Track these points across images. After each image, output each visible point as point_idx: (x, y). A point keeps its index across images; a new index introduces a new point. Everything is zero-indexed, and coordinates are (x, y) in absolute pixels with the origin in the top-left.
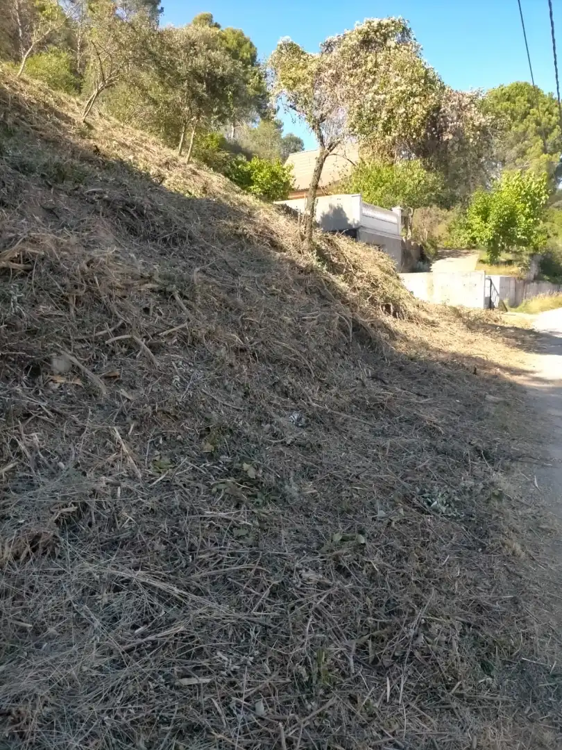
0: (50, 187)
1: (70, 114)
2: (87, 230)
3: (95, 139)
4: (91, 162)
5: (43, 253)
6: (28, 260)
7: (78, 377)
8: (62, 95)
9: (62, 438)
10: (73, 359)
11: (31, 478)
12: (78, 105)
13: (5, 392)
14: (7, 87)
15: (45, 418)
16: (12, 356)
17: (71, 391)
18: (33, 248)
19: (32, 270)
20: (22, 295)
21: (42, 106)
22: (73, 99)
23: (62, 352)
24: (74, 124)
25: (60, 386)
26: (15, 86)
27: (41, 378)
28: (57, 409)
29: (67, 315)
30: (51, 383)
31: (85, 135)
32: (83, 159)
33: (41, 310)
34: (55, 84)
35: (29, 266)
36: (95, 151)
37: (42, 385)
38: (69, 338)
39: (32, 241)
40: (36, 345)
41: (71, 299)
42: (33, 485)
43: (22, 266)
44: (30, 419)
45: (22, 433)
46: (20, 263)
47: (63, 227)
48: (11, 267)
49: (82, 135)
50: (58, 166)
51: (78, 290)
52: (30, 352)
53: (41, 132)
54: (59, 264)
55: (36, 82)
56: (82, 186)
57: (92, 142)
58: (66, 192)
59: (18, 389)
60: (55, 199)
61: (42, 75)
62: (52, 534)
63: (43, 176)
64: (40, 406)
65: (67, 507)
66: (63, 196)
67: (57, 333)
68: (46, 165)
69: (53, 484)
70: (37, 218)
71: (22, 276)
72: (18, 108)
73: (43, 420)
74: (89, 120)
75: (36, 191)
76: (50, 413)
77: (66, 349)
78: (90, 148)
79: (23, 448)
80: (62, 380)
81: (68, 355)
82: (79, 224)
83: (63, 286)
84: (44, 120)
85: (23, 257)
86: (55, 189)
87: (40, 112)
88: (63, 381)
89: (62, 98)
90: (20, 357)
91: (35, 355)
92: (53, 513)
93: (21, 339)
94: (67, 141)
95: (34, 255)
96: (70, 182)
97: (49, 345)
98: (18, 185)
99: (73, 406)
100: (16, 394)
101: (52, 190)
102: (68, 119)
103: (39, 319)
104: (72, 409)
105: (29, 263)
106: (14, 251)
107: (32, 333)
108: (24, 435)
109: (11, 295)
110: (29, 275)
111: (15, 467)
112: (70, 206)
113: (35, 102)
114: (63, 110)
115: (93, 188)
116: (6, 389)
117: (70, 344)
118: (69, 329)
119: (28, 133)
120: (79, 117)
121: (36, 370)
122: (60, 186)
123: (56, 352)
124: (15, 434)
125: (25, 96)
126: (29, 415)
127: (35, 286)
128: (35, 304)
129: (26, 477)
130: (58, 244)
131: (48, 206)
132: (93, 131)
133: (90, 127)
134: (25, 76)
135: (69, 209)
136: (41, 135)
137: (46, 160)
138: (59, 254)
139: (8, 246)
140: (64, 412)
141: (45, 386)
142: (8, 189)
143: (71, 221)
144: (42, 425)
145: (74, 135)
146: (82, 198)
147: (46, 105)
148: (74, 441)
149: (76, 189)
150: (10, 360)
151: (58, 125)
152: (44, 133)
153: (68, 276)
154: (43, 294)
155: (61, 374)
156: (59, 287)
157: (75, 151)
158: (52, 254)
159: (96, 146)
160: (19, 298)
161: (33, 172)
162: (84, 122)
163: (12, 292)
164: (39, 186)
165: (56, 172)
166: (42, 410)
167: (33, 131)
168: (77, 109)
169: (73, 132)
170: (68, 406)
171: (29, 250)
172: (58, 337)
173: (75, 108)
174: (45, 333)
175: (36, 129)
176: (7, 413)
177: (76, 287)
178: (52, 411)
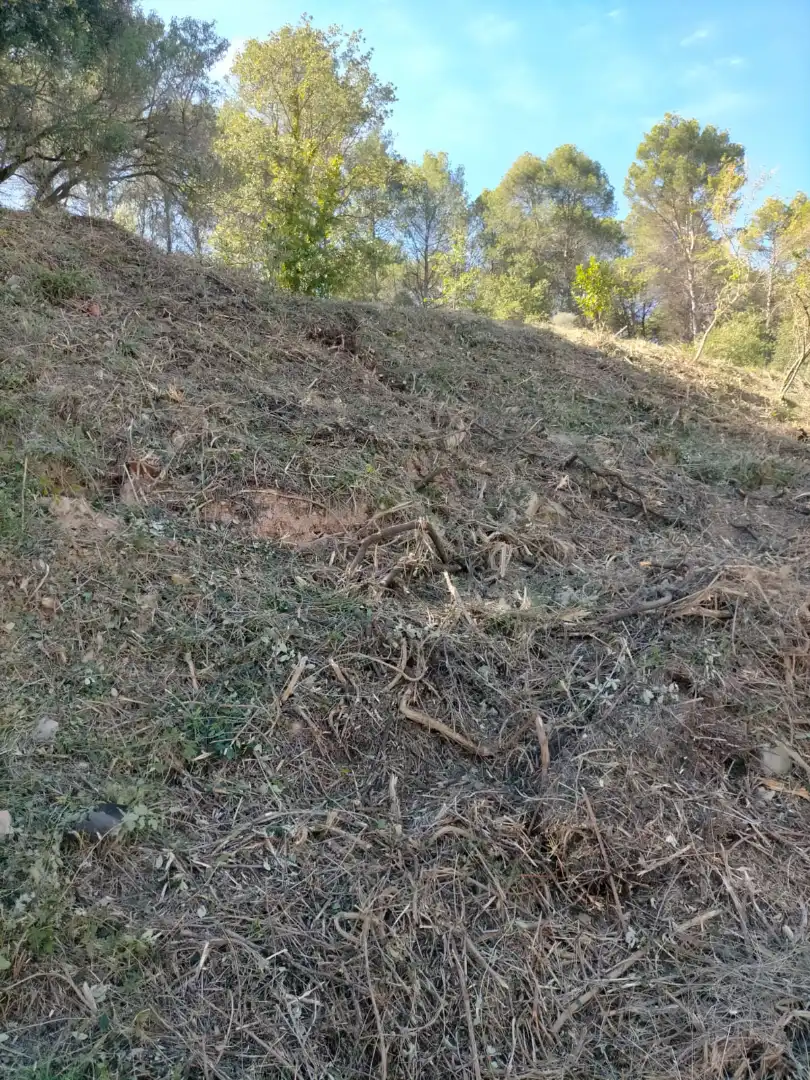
0: (744, 496)
1: (762, 393)
2: (798, 553)
3: (800, 420)
4: (795, 453)
5: (746, 595)
6: (724, 604)
7: (802, 784)
8: (750, 370)
9: (785, 884)
10: (794, 754)
11: (742, 940)
12: (774, 378)
13: (702, 796)
14: (681, 377)
15: (758, 845)
16: (707, 741)
17: (793, 807)
18: (730, 587)
19: (731, 617)
20: (719, 654)
21: (725, 390)
22: (765, 373)
23: (776, 741)
24: (769, 405)
25: (775, 797)
26: (691, 373)
27: (747, 779)
28: (776, 834)
29: (783, 686)
30: (762, 789)
31: (785, 417)
32: (783, 451)
33: (745, 676)
34: (739, 360)
35: (727, 612)
36: (801, 437)
37: (750, 792)
38: (786, 720)
39: (728, 577)
40: (739, 728)
41: (787, 661)
42: (745, 954)
43: (716, 612)
44: (737, 844)
45: (726, 864)
46: (713, 607)
47: (763, 550)
48: (704, 615)
49: (781, 417)
50: (753, 467)
51: (799, 648)
52: (733, 739)
53: (723, 425)
54: (767, 608)
55: (717, 362)
56: (788, 490)
57: (795, 424)
58: (765, 502)
59: (719, 793)
60: (749, 514)
61: (722, 350)
62: (781, 1050)
63: (732, 483)
64: (750, 826)
65: (802, 1008)
66: (761, 507)
67: (769, 712)
68: (736, 468)
69: (779, 962)
70: (727, 541)
71: (716, 626)
72: (696, 398)
73: (755, 848)
74: (790, 396)
75: (724, 505)
76: (764, 839)
77: (783, 739)
78: (794, 434)
79: (729, 889)
80: (779, 787)
81: (785, 747)
82: (786, 546)
83: (775, 640)
84: (728, 408)
85: (718, 599)
86: (750, 498)
87: (723, 399)
88: (779, 789)
89: (752, 375)
90: (719, 746)
91: (739, 743)
92: (780, 1013)
93: (720, 719)
94: (762, 430)
95: (733, 597)
96: (770, 487)
97: (757, 730)
98: (700, 498)
99: (799, 833)
100: (716, 801)
101: (746, 500)
102: (760, 401)
103: (742, 689)
104: (798, 838)
105: (726, 609)
106: (707, 593)
107: (733, 709)
108: (728, 868)
109: (705, 654)
110: (726, 624)
111: (716, 918)
112: (772, 521)
113: (717, 387)
114: (754, 390)
115: (804, 491)
116: (702, 792)
117: (787, 730)
118: (787, 707)
119: (708, 428)
120: (775, 394)
121: (740, 765)
122: (756, 493)
123: (769, 741)
124: (716, 864)
125: (704, 382)
126: (734, 838)
127: (736, 642)
128: (736, 667)
129: (735, 939)
130: (763, 579)
131: (740, 523)
132: (796, 409)
133: (791, 404)
134: (704, 359)
135: (771, 526)
136: (725, 428)
137: (736, 462)
138: (766, 593)
139: (695, 585)
140: (787, 842)
141: (754, 793)
142: (687, 506)
143: (774, 542)
144: (755, 857)
145: (768, 419)
146: (790, 508)
147: (731, 388)
148: (803, 893)
149: (781, 496)
150: (706, 749)
151: (746, 411)
152: (727, 425)
153: (782, 626)
154: (747, 653)
155: (776, 777)
156: (770, 643)
157: (772, 441)
158: (758, 594)
159: (802, 430)
160: (715, 659)
161: (718, 479)
162: (783, 399)
163: (706, 650)
164: (728, 497)
165: (752, 476)
166: (752, 831)
167: (714, 424)
168: (772, 384)
169: (767, 414)
170: (792, 832)
171: (727, 590)
172: (770, 718)
173: (770, 384)
174: (753, 712)
175: (718, 421)
176: (705, 829)
177: (795, 643)
178: (769, 836)
